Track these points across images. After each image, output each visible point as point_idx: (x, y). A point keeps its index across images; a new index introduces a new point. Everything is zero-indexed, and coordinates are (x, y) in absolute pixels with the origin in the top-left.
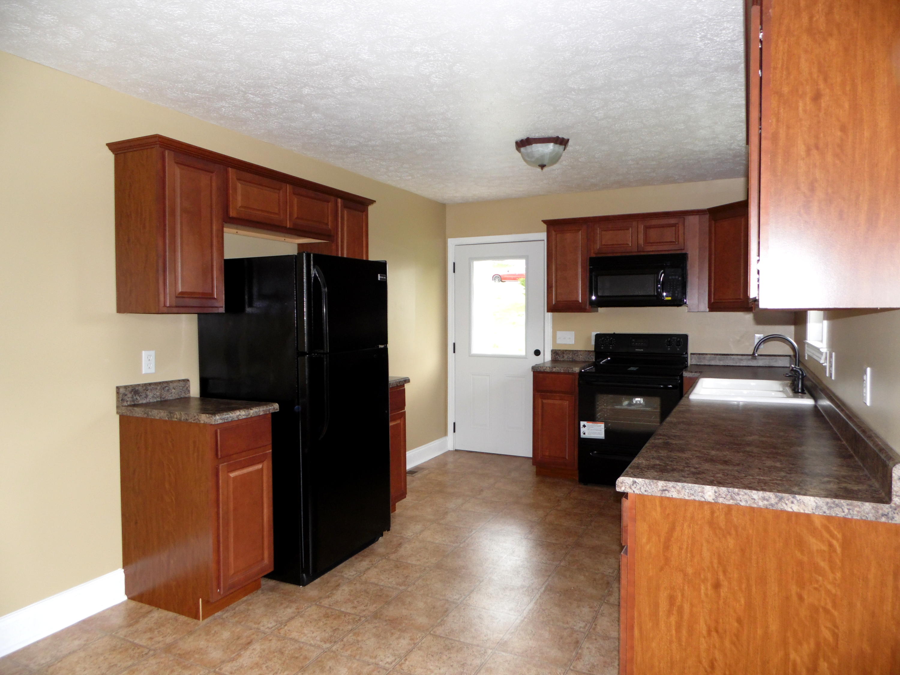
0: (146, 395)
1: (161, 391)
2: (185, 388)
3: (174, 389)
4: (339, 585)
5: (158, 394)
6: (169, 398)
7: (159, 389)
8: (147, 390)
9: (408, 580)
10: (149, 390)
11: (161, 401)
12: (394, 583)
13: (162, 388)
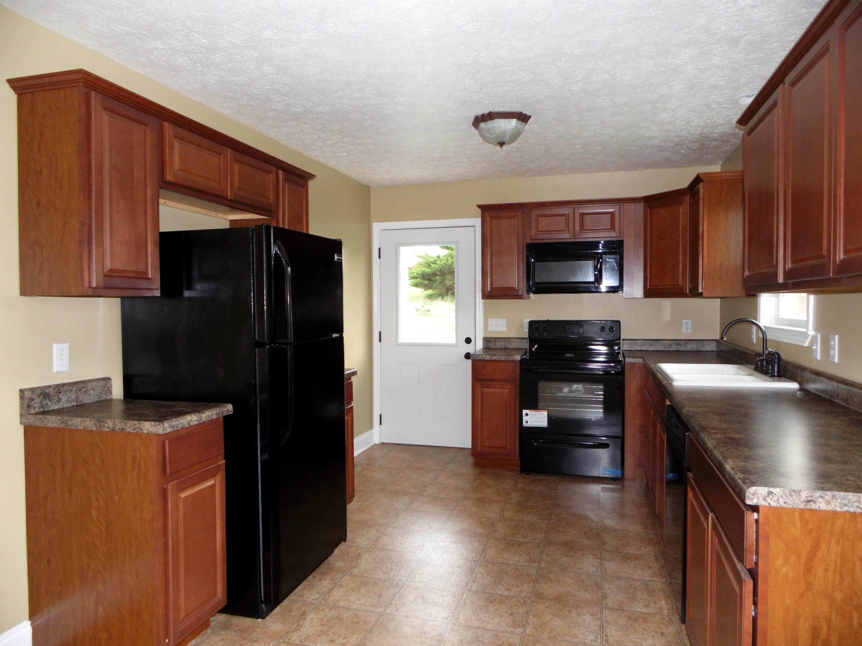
0: (59, 399)
1: (77, 393)
2: (106, 388)
3: (93, 390)
4: (304, 614)
5: (73, 396)
6: (86, 402)
7: (75, 391)
8: (60, 393)
9: (382, 599)
10: (63, 393)
11: (77, 406)
12: (367, 604)
13: (78, 389)
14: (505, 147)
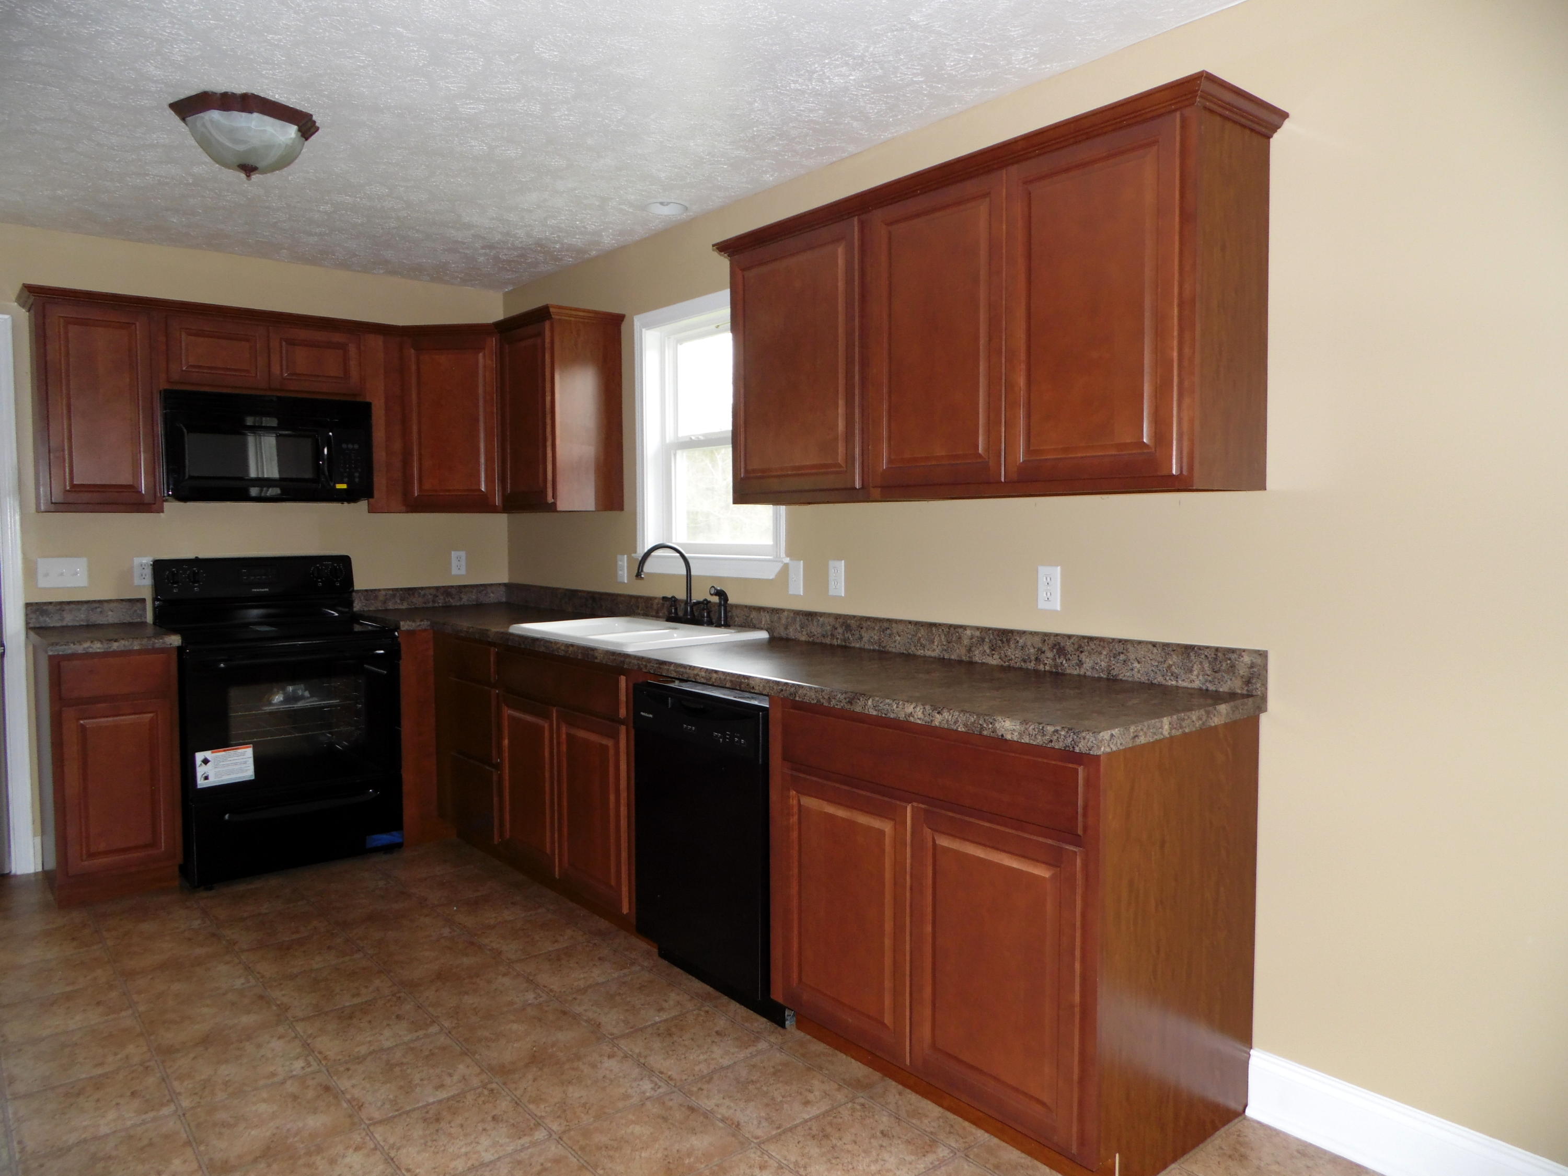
14: (255, 177)
